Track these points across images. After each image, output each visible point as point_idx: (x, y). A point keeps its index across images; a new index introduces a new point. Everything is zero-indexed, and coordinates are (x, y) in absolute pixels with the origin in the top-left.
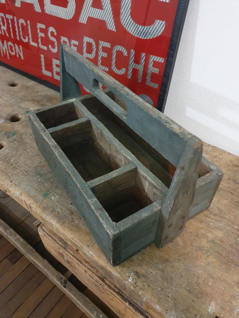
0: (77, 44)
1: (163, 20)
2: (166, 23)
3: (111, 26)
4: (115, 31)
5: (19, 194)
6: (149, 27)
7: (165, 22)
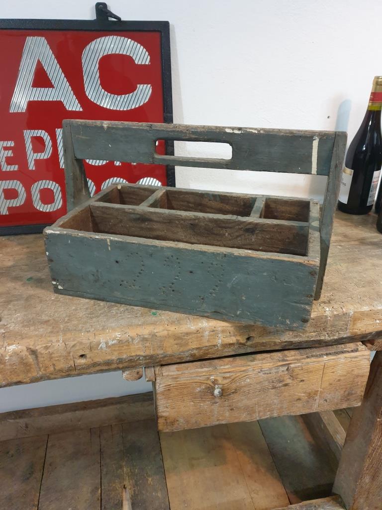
0: (13, 145)
1: (148, 83)
2: (152, 86)
3: (73, 105)
4: (81, 110)
5: (120, 335)
6: (131, 94)
7: (150, 85)
